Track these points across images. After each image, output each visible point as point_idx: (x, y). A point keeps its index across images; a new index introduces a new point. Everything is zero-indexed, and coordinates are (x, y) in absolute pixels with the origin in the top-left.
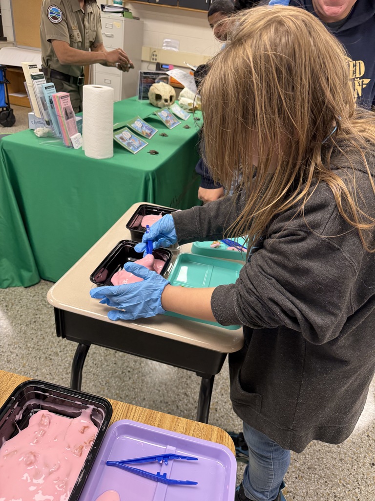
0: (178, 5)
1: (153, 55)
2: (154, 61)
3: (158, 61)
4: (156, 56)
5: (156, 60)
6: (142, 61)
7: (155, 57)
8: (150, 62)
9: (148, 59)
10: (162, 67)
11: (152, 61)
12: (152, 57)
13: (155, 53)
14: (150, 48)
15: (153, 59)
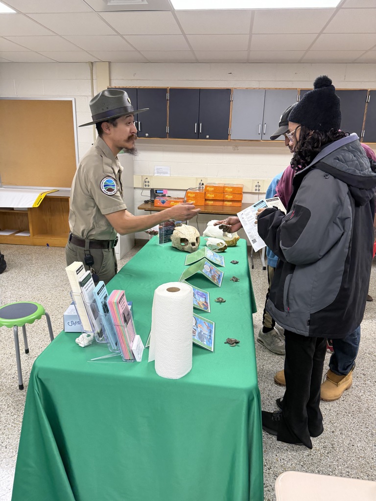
0: (168, 137)
1: (146, 182)
2: (147, 187)
3: (151, 187)
4: (148, 182)
5: (148, 186)
6: (135, 188)
7: (147, 184)
8: (143, 189)
9: (140, 186)
10: (156, 193)
11: (145, 187)
12: (145, 184)
13: (147, 180)
14: (142, 176)
15: (146, 186)
